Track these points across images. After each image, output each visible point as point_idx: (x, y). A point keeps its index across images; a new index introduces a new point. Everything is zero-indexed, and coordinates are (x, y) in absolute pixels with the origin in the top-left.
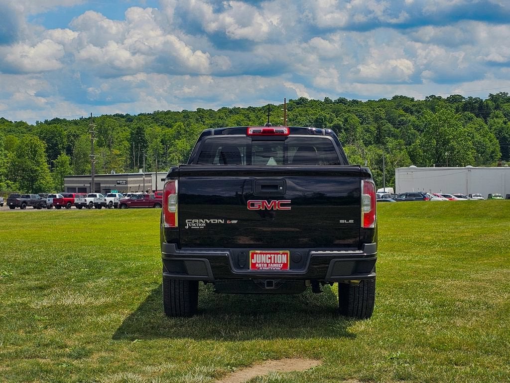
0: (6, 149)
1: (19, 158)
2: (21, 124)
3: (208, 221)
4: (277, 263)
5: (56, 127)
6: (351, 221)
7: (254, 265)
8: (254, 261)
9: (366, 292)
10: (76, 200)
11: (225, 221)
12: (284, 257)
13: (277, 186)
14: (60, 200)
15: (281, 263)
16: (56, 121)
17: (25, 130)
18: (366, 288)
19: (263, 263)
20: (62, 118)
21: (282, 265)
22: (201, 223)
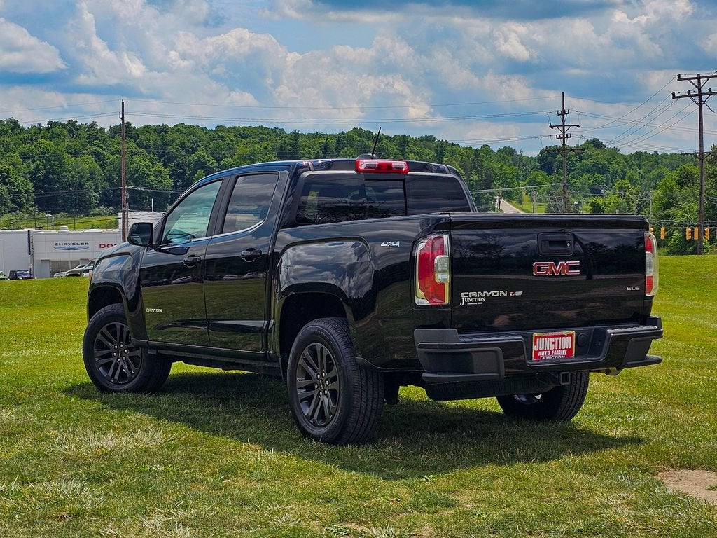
3: (489, 294)
4: (561, 349)
6: (637, 288)
7: (537, 354)
8: (537, 348)
11: (509, 294)
12: (569, 339)
18: (583, 379)
19: (547, 350)
21: (566, 351)
22: (480, 296)
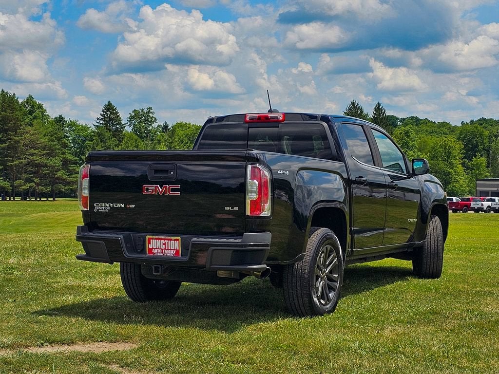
0: (419, 150)
1: (432, 160)
2: (444, 124)
3: (112, 205)
4: (171, 249)
5: (476, 127)
6: (236, 208)
7: (150, 250)
8: (150, 246)
9: (299, 288)
10: (473, 204)
11: (125, 206)
12: (177, 243)
13: (168, 171)
14: (457, 204)
15: (174, 250)
16: (483, 121)
17: (446, 131)
19: (159, 249)
20: (489, 118)
21: (175, 251)
22: (106, 206)
